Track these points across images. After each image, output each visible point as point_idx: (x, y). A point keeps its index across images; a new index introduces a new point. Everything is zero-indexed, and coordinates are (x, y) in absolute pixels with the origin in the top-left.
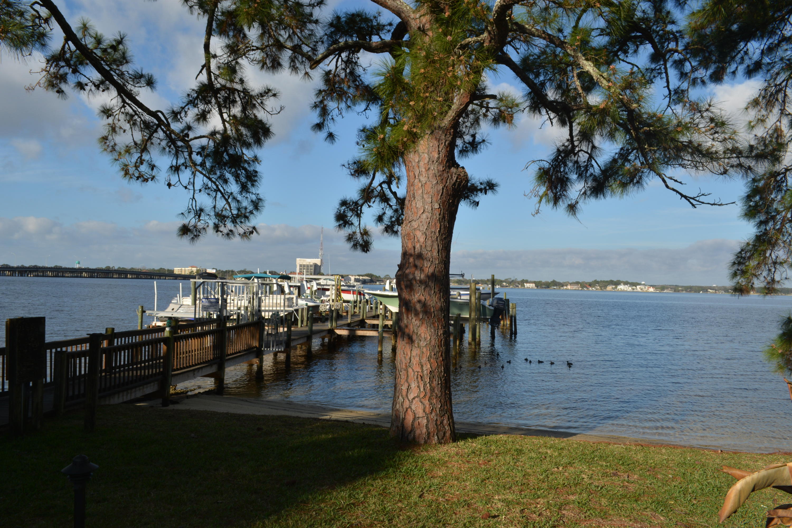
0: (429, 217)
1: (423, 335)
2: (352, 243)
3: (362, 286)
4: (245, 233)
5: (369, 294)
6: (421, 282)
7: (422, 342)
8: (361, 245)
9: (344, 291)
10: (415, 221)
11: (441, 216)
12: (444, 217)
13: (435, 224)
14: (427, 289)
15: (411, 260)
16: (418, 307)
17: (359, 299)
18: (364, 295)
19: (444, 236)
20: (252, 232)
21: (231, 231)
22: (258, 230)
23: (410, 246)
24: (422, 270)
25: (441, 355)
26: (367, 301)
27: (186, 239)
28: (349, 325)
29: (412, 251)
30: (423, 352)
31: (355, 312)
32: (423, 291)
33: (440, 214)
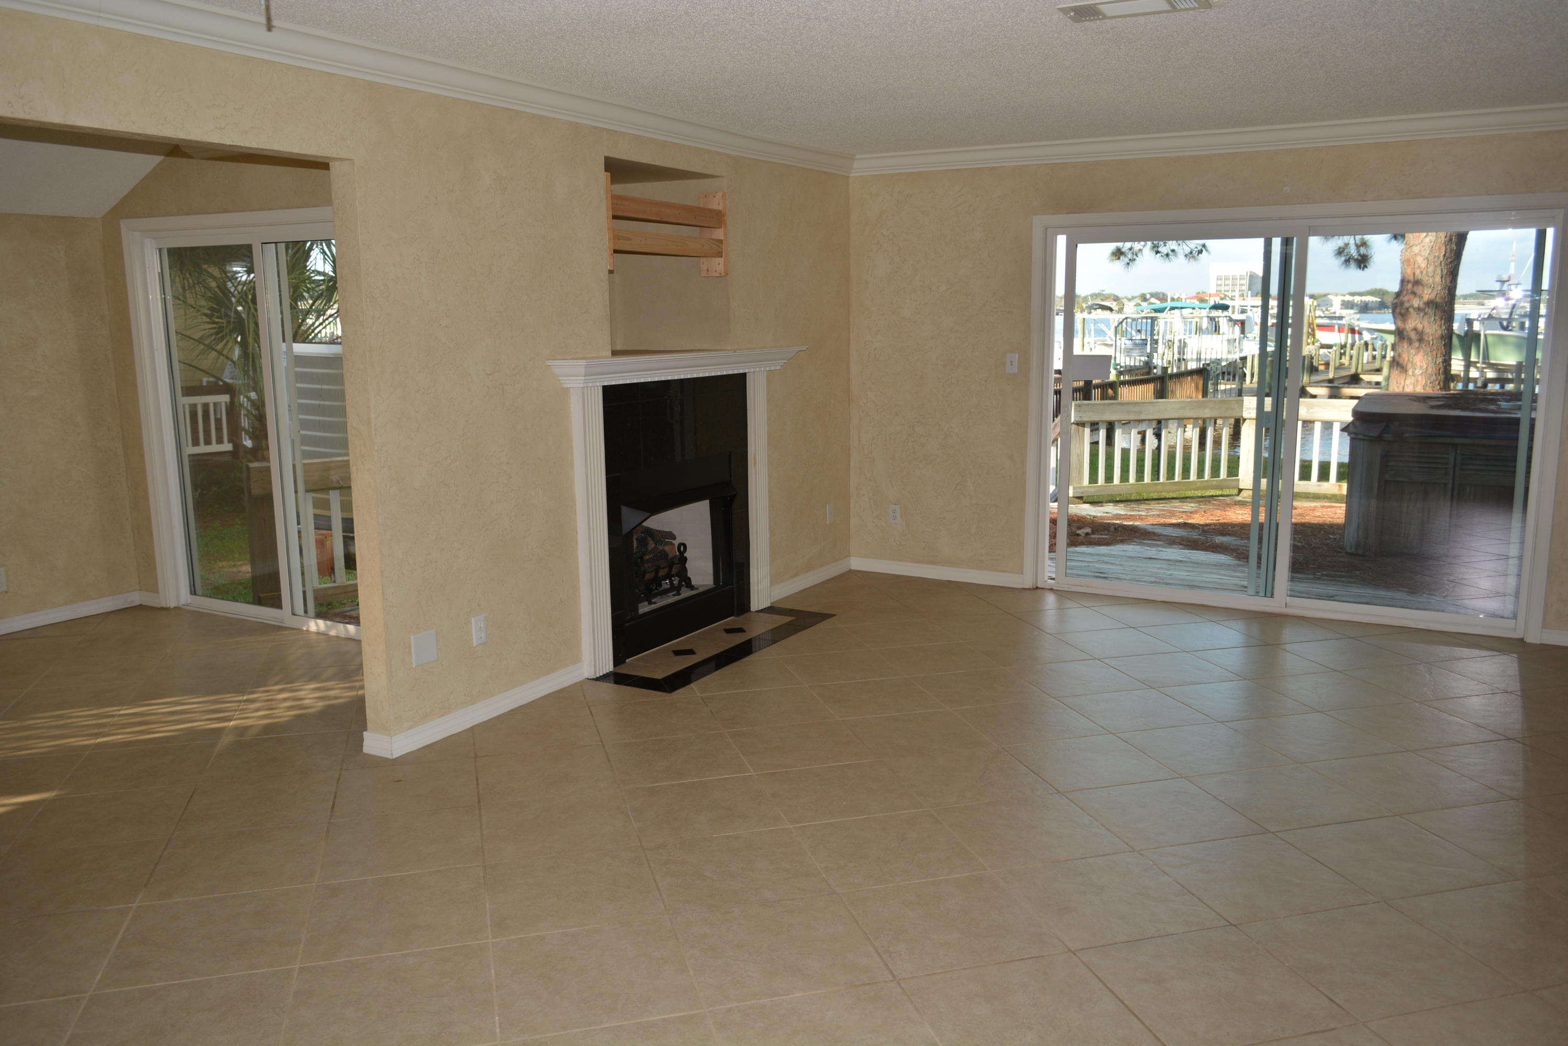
0: (1433, 241)
1: (1418, 364)
2: (1343, 259)
3: (1358, 316)
4: (1191, 253)
5: (1371, 331)
6: (1419, 309)
7: (1417, 371)
8: (1356, 260)
9: (1321, 327)
10: (1417, 246)
11: (1447, 239)
12: (1451, 240)
13: (1440, 248)
14: (1426, 317)
15: (1410, 286)
16: (1413, 336)
17: (1350, 341)
18: (1360, 333)
19: (1449, 260)
20: (1200, 252)
21: (1173, 251)
22: (1209, 249)
23: (1409, 271)
24: (1421, 297)
25: (1439, 384)
26: (1366, 344)
27: (1119, 264)
28: (1330, 381)
29: (1411, 278)
30: (1417, 381)
31: (1342, 364)
32: (1421, 318)
33: (1446, 237)
